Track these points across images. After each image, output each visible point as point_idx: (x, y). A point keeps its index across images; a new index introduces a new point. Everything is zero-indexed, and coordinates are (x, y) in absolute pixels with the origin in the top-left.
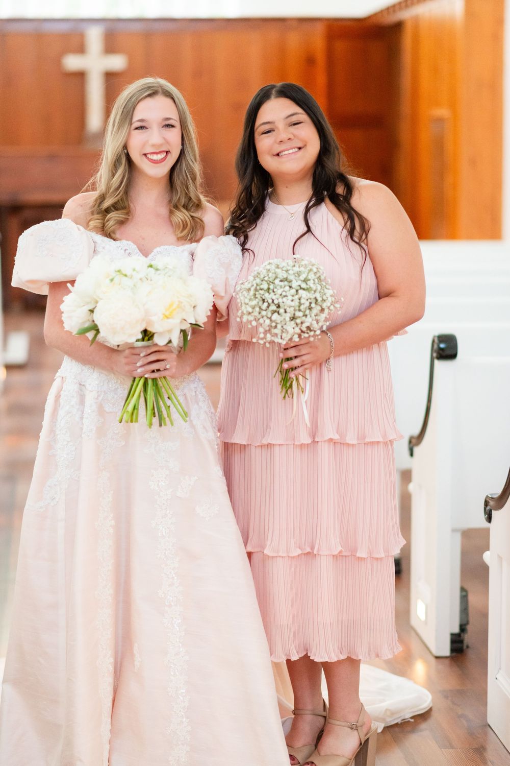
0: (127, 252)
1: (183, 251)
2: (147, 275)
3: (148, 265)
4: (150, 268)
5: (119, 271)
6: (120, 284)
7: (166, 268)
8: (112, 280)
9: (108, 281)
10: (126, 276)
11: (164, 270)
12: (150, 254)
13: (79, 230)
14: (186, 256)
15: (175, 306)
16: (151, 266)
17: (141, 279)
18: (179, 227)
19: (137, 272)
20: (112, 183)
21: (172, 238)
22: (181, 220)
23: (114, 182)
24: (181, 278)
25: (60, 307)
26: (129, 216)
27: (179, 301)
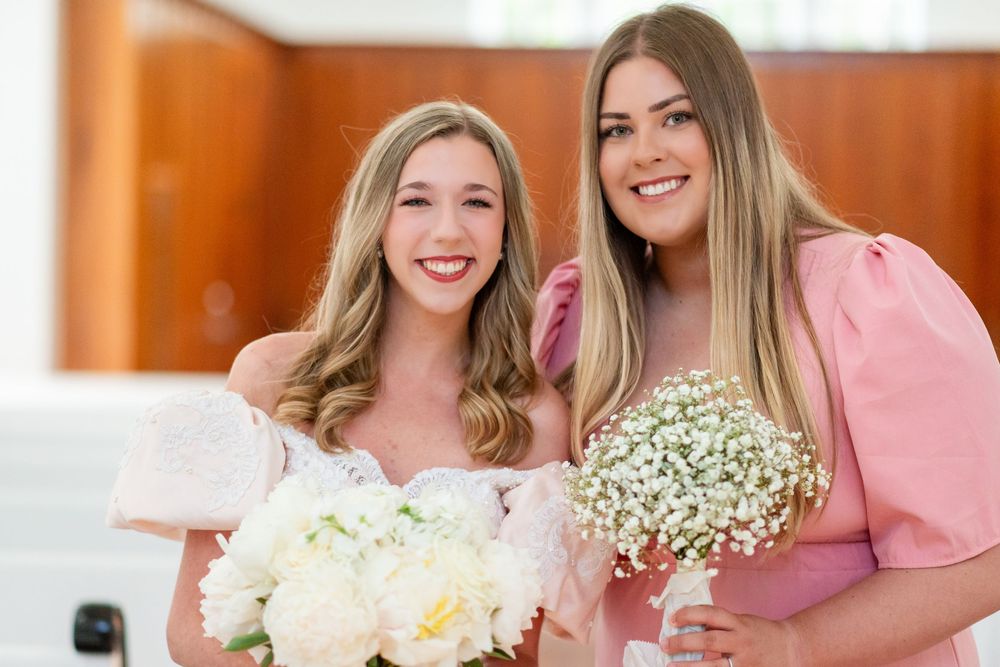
0: (355, 475)
1: (479, 482)
2: (395, 530)
3: (400, 506)
4: (402, 515)
5: (330, 518)
6: (329, 548)
7: (439, 517)
8: (311, 538)
9: (302, 539)
10: (342, 530)
11: (434, 521)
12: (408, 483)
13: (255, 420)
14: (487, 493)
15: (448, 609)
16: (406, 511)
17: (378, 542)
18: (477, 433)
19: (369, 525)
20: (345, 322)
21: (461, 454)
22: (484, 416)
23: (351, 320)
24: (471, 543)
25: (200, 584)
26: (372, 396)
27: (460, 598)
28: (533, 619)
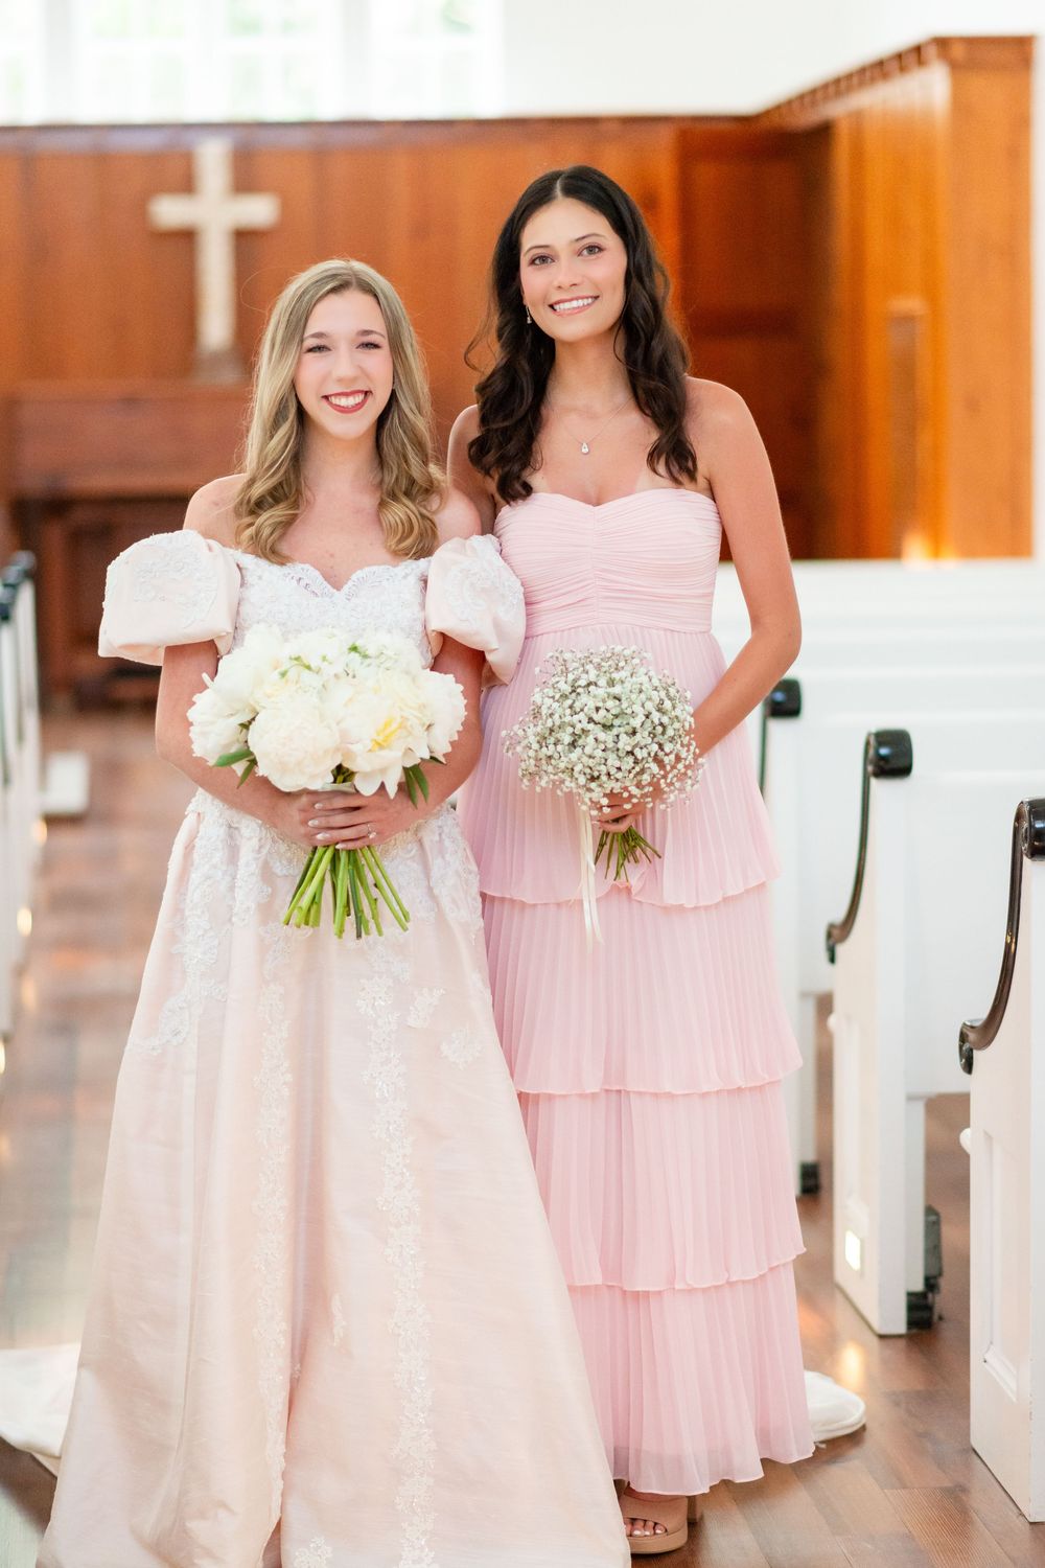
0: (303, 582)
2: (347, 665)
3: (350, 644)
4: (353, 653)
5: (297, 659)
6: (297, 682)
7: (382, 653)
8: (283, 674)
9: (276, 676)
10: (309, 668)
11: (378, 657)
12: (347, 584)
15: (394, 726)
16: (354, 649)
17: (336, 676)
18: (397, 533)
19: (330, 663)
22: (401, 518)
23: (271, 450)
24: (407, 674)
27: (402, 717)
28: (458, 732)
